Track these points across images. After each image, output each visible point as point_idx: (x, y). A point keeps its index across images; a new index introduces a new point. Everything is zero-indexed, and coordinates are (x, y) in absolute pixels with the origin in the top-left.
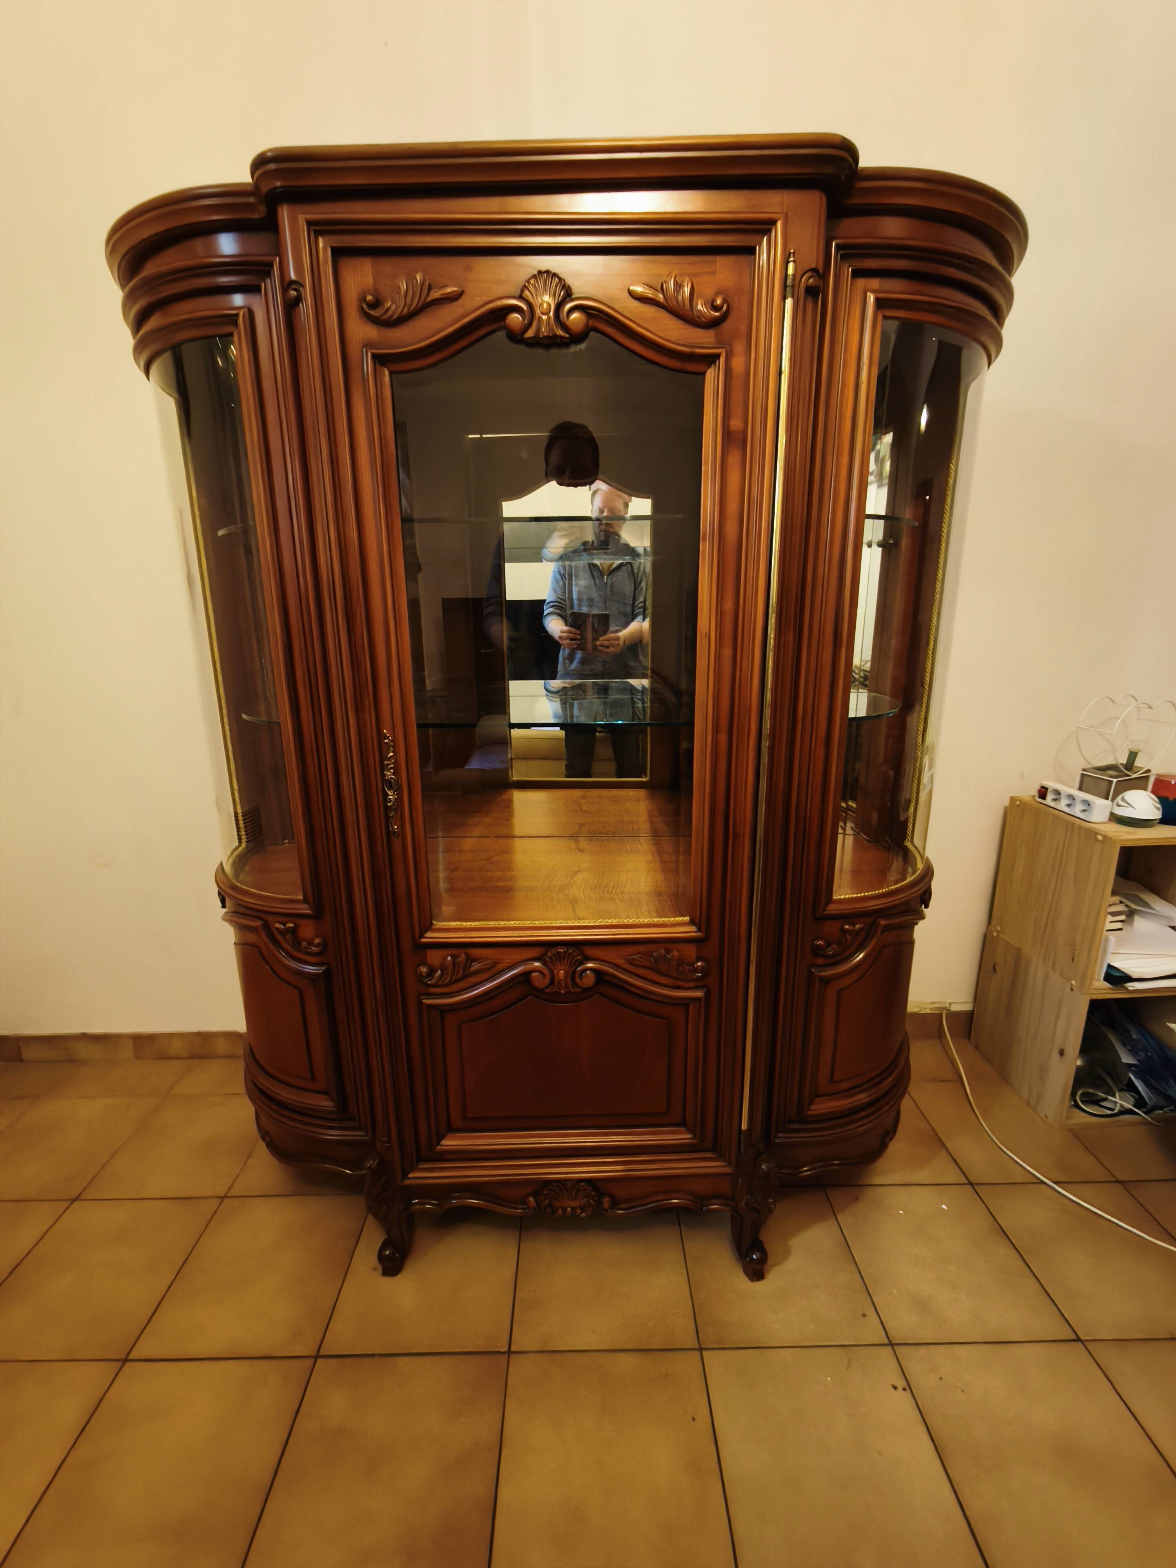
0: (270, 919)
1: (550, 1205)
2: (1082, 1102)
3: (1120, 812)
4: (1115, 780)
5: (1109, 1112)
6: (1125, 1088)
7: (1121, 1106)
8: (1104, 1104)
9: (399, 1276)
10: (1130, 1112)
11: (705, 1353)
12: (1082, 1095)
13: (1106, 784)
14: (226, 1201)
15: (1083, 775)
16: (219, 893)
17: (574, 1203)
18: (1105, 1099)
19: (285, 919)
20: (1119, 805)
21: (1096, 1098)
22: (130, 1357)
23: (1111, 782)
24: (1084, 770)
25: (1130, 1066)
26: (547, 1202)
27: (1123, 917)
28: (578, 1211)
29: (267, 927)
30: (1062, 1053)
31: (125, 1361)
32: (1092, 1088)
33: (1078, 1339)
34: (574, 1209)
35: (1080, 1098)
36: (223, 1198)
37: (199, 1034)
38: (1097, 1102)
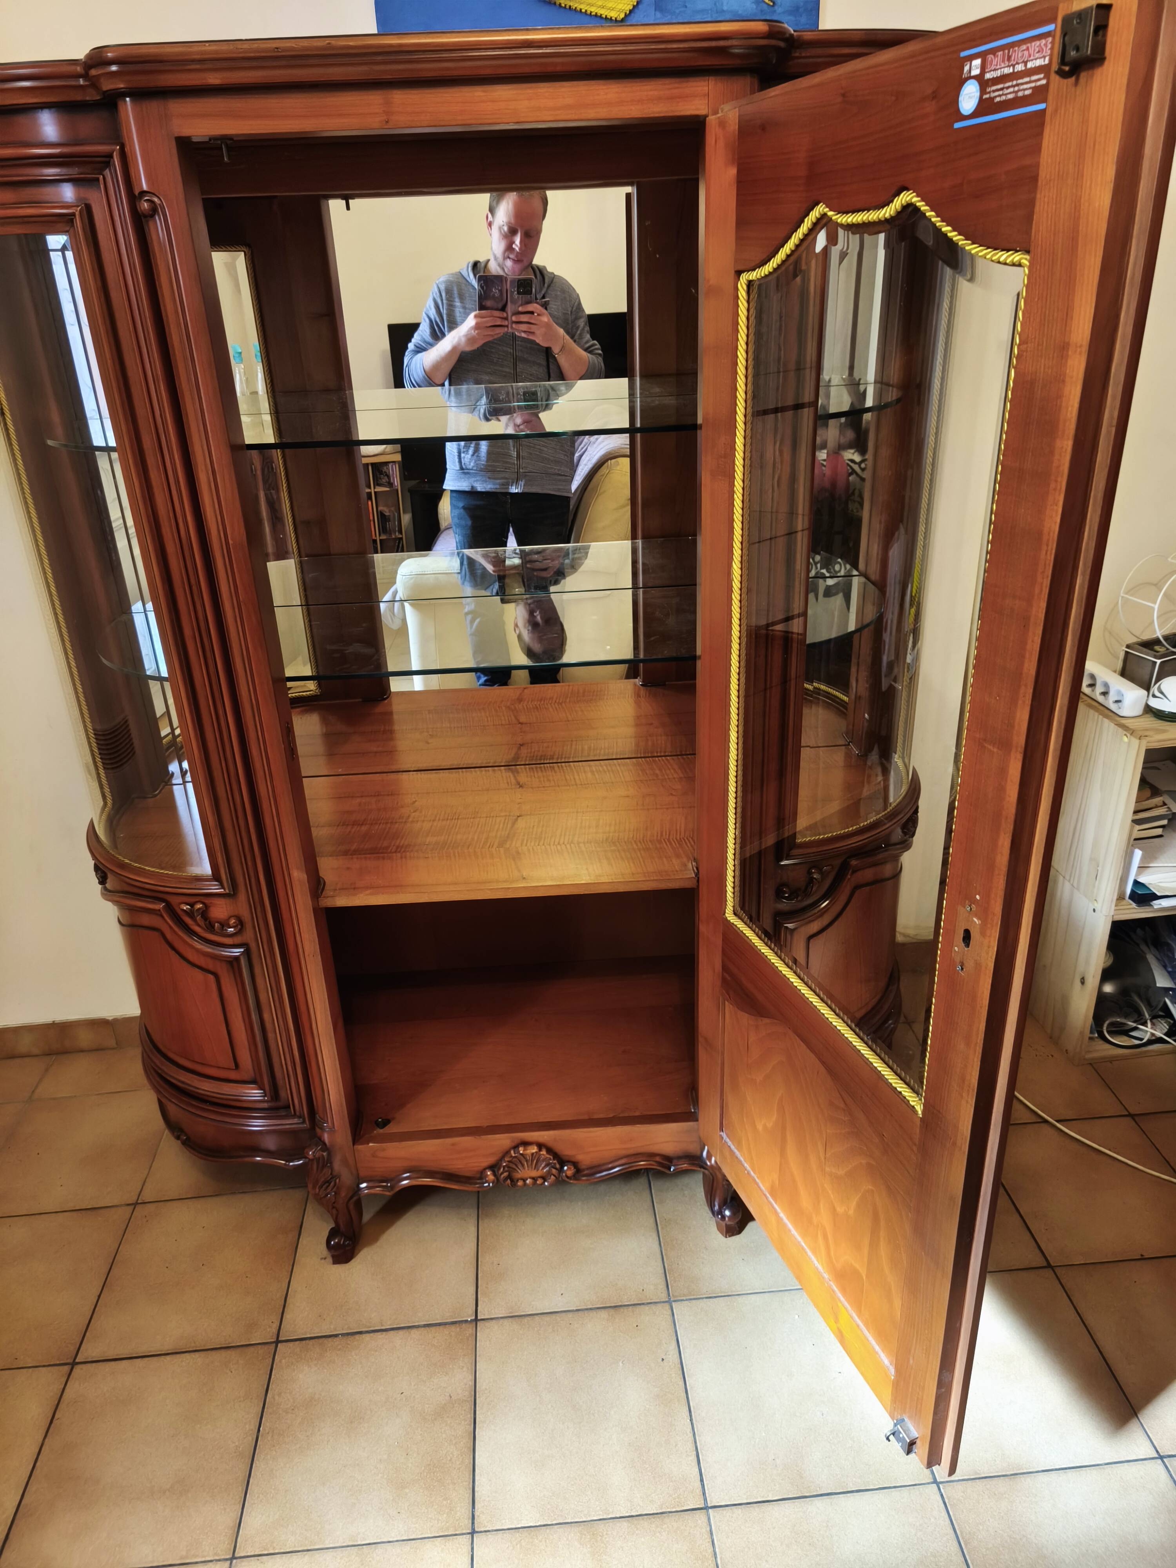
0: (174, 900)
1: (510, 1177)
2: (1109, 1032)
3: (1155, 703)
4: (1159, 661)
5: (1137, 1042)
6: (1161, 1013)
7: (1153, 1034)
8: (1133, 1034)
9: (353, 1262)
10: (1160, 1040)
11: (674, 1304)
12: (1112, 1024)
13: (1150, 664)
14: (138, 1208)
15: (1127, 653)
16: (97, 868)
17: (534, 1174)
18: (1136, 1029)
19: (191, 900)
20: (1154, 696)
21: (1126, 1028)
22: (77, 1360)
23: (1156, 663)
24: (1128, 646)
25: (1166, 990)
26: (506, 1174)
27: (1165, 822)
28: (539, 1181)
29: (170, 908)
30: (1083, 981)
31: (74, 1364)
32: (1120, 1017)
33: (1049, 1266)
34: (534, 1179)
35: (1107, 1028)
36: (135, 1204)
37: (53, 1025)
38: (1126, 1032)
